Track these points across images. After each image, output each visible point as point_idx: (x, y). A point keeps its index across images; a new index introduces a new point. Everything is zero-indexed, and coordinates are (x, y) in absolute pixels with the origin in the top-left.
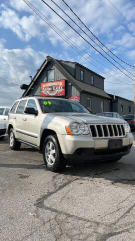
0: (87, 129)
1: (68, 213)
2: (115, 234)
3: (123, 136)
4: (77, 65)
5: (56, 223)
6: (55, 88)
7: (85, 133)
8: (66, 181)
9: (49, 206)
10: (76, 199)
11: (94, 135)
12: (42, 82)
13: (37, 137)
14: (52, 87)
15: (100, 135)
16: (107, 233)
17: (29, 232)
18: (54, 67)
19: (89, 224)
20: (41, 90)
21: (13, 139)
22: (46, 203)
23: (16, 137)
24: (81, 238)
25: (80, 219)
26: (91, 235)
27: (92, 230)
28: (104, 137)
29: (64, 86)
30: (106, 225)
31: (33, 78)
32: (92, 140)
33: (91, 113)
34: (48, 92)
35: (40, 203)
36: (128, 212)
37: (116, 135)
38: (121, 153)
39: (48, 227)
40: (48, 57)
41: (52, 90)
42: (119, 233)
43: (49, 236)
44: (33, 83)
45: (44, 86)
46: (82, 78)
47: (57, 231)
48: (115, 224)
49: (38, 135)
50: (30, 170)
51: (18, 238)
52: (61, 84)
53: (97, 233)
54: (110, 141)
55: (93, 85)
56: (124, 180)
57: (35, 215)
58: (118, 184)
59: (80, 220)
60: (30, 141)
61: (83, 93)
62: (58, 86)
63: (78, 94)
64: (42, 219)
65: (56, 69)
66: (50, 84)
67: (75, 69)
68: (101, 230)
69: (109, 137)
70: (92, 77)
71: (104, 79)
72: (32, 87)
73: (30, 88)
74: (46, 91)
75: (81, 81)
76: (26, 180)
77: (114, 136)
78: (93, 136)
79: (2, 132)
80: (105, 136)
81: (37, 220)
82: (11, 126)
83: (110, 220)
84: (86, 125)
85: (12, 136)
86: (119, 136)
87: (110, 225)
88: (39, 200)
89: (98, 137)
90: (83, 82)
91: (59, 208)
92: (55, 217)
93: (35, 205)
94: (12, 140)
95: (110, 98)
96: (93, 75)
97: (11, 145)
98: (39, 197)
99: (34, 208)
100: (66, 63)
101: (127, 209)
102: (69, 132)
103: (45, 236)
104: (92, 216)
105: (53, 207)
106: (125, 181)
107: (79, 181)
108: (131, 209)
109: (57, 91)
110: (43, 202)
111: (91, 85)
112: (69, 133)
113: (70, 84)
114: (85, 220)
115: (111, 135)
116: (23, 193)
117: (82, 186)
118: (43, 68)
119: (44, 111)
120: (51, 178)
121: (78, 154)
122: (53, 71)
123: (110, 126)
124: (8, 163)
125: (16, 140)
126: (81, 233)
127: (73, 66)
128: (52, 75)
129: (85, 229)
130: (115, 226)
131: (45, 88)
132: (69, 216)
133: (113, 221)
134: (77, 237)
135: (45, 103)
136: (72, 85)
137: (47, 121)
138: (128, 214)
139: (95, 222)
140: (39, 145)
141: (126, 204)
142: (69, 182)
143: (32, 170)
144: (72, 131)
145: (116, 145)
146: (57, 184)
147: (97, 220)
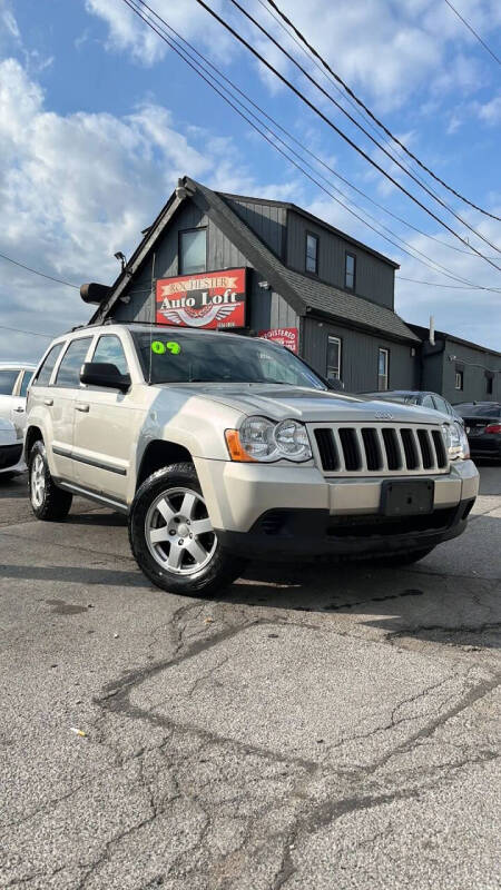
0: (306, 442)
1: (211, 730)
2: (368, 803)
3: (436, 470)
4: (294, 212)
5: (161, 762)
6: (209, 299)
7: (297, 456)
8: (219, 627)
9: (145, 706)
10: (245, 686)
11: (329, 463)
12: (159, 276)
13: (124, 473)
14: (196, 295)
15: (353, 464)
16: (340, 798)
17: (61, 787)
18: (205, 221)
19: (280, 767)
20: (158, 305)
21: (42, 480)
22: (136, 697)
23: (54, 472)
24: (244, 811)
25: (250, 750)
26: (279, 804)
27: (284, 787)
28: (364, 471)
29: (243, 291)
30: (341, 774)
31: (128, 259)
32: (323, 482)
33: (330, 386)
34: (181, 312)
35: (114, 698)
36: (429, 732)
37: (412, 465)
38: (430, 532)
39: (133, 774)
40: (184, 181)
41: (198, 306)
42: (382, 800)
43: (131, 803)
44: (127, 279)
45: (167, 290)
46: (311, 265)
47: (163, 786)
48: (371, 770)
49: (130, 463)
50: (95, 587)
51: (20, 808)
52: (231, 282)
53: (303, 796)
54: (388, 488)
55: (352, 291)
56: (431, 628)
57: (94, 733)
58: (407, 640)
59: (248, 753)
60: (101, 487)
61: (312, 316)
62: (220, 291)
63: (295, 322)
64: (116, 748)
65: (212, 226)
66: (189, 285)
67: (285, 229)
68: (318, 789)
69: (385, 471)
70: (350, 261)
71: (397, 266)
72: (124, 293)
73: (114, 298)
74: (175, 310)
75: (306, 273)
76: (74, 619)
77: (404, 471)
78: (326, 467)
79: (8, 454)
80: (371, 467)
81: (95, 749)
82: (35, 434)
83: (357, 755)
84: (303, 429)
85: (39, 468)
86: (421, 471)
87: (352, 774)
88: (114, 685)
89: (342, 471)
90: (314, 276)
91: (180, 716)
92: (161, 742)
93: (96, 701)
94: (39, 485)
95: (415, 338)
96: (353, 250)
97: (37, 503)
98: (113, 675)
99: (93, 711)
100: (250, 206)
101: (424, 723)
102: (236, 453)
103: (115, 802)
104: (294, 743)
105: (161, 711)
106: (435, 632)
107: (265, 630)
108: (439, 723)
109: (216, 309)
110: (126, 693)
111: (346, 290)
112: (237, 456)
113: (265, 285)
114: (267, 754)
115: (394, 464)
116: (60, 662)
117: (275, 643)
118: (165, 221)
119: (152, 378)
120: (168, 616)
121: (269, 532)
122: (202, 236)
123: (388, 433)
124: (19, 562)
125: (52, 484)
126: (247, 795)
127: (279, 216)
128: (197, 249)
129: (260, 783)
130: (372, 778)
131: (172, 298)
132: (212, 739)
133: (368, 760)
134: (229, 809)
135: (157, 348)
136: (270, 288)
137: (161, 414)
138: (424, 740)
139: (301, 763)
140: (130, 499)
141: (424, 705)
142: (231, 631)
143: (103, 589)
144: (248, 448)
145: (410, 501)
146: (186, 634)
147: (311, 754)
